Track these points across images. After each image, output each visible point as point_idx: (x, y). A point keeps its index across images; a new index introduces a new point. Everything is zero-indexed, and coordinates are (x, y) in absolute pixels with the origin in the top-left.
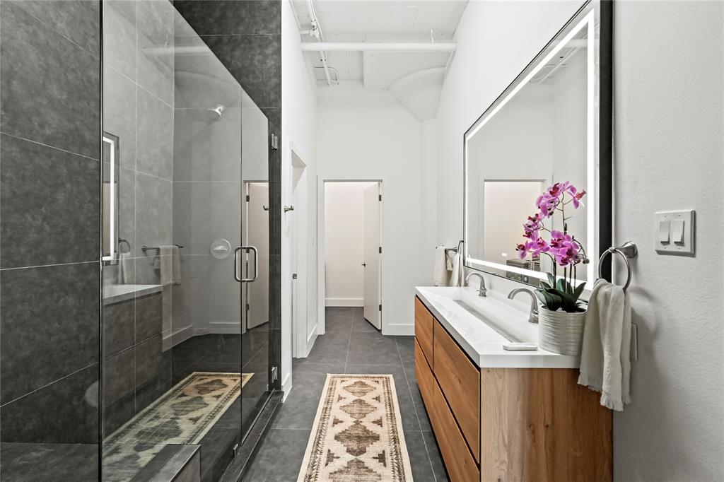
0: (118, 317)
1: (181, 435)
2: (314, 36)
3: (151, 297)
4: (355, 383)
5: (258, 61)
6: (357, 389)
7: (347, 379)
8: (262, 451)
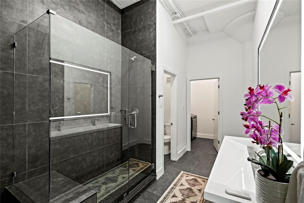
0: (98, 136)
1: (117, 183)
2: (178, 16)
3: (112, 130)
4: (193, 179)
5: (148, 35)
6: (192, 182)
7: (190, 176)
8: (138, 199)
